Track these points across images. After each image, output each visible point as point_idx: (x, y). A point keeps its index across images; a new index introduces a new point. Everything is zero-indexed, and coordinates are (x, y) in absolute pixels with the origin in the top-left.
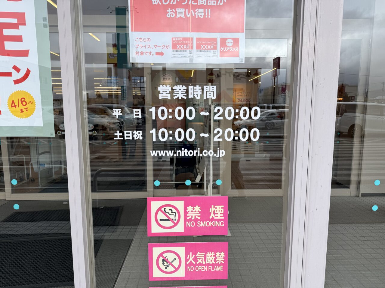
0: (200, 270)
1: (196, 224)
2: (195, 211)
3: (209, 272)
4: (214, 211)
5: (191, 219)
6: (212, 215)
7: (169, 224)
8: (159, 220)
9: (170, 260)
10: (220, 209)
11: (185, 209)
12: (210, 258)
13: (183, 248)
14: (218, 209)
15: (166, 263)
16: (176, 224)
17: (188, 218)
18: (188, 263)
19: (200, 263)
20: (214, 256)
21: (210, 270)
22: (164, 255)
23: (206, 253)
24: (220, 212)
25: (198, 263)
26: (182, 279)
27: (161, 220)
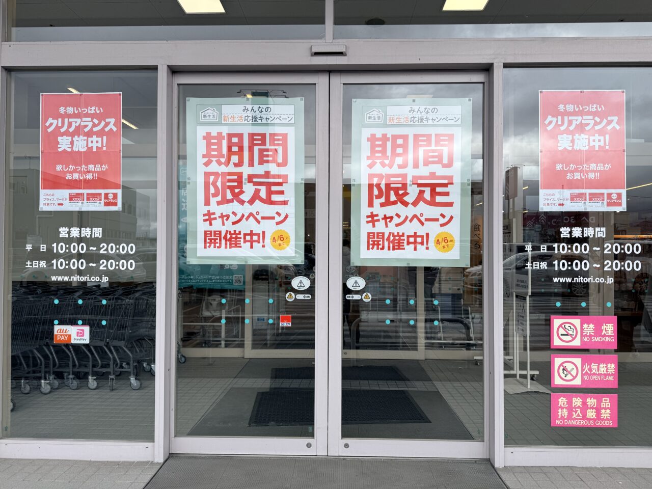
0: (595, 379)
1: (591, 339)
2: (590, 328)
3: (601, 381)
4: (606, 329)
5: (586, 334)
6: (604, 332)
7: (568, 338)
8: (560, 335)
9: (569, 370)
10: (611, 327)
11: (582, 326)
12: (603, 369)
13: (580, 359)
14: (609, 327)
15: (565, 372)
16: (574, 339)
17: (584, 334)
18: (584, 372)
19: (594, 373)
20: (606, 367)
21: (603, 379)
22: (564, 365)
23: (599, 364)
24: (611, 329)
25: (592, 373)
26: (579, 387)
27: (562, 335)
